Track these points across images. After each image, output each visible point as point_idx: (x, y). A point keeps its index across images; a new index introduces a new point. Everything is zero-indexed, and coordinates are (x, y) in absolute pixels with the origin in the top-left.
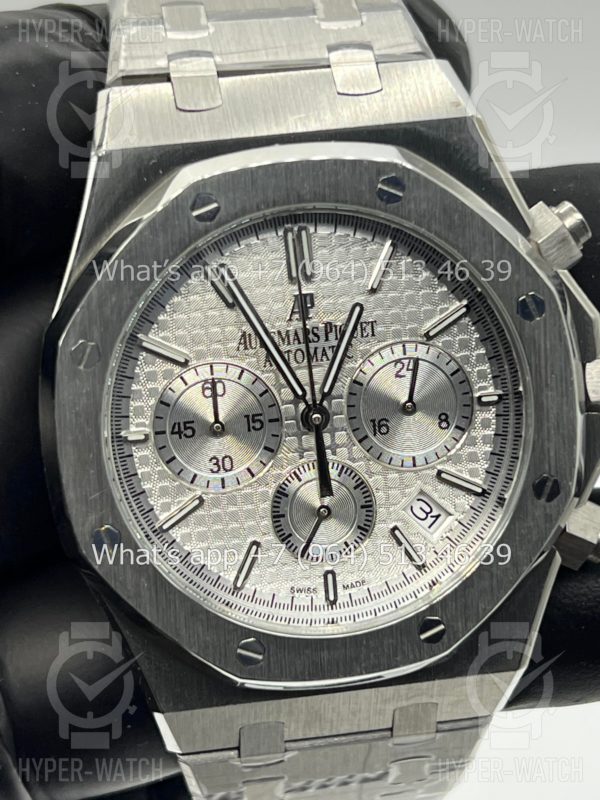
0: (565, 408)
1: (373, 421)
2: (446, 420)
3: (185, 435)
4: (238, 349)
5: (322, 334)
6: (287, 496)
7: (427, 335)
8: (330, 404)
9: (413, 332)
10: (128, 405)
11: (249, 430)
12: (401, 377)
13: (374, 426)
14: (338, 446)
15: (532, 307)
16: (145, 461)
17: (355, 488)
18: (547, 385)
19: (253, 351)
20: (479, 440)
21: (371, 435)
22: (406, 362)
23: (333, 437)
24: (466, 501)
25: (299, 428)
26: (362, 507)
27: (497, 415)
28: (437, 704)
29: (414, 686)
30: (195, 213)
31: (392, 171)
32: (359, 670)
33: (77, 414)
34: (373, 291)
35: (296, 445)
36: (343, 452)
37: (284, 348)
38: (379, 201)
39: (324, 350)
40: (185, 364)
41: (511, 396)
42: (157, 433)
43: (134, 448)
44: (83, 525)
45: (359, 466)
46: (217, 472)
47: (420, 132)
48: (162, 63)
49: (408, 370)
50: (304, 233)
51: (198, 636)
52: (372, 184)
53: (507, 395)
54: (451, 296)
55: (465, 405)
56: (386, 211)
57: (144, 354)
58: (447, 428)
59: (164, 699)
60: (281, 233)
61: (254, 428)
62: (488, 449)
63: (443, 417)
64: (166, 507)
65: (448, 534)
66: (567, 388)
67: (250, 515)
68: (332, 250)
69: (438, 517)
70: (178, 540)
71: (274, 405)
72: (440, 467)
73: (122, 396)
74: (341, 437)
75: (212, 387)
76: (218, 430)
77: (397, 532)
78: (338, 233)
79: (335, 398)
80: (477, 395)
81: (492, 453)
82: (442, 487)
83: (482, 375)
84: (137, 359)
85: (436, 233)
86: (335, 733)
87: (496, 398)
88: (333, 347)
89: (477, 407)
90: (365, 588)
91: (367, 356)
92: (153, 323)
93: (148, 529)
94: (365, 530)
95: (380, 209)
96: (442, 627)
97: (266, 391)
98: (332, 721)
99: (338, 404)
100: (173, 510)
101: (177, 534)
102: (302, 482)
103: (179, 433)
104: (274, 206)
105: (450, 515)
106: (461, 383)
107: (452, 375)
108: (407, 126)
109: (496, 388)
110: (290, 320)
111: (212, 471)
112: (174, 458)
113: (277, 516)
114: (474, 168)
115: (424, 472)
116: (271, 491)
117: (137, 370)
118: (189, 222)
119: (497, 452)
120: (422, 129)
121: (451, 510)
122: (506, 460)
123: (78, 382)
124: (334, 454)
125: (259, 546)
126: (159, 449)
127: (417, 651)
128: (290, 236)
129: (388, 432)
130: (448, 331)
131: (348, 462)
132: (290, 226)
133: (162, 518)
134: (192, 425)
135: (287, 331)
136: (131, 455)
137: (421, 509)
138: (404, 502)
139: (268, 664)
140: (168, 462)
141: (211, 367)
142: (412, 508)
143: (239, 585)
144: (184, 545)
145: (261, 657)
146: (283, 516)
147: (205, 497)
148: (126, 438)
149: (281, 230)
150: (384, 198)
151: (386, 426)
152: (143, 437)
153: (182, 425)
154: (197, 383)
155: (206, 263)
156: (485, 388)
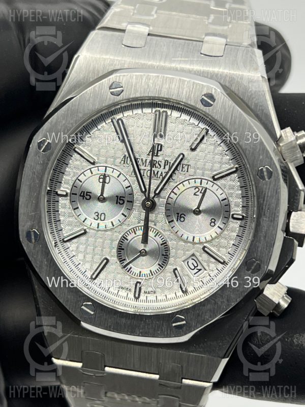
0: (271, 228)
1: (178, 214)
2: (214, 222)
3: (86, 199)
4: (120, 163)
5: (162, 165)
6: (127, 240)
7: (213, 177)
8: (158, 200)
9: (207, 175)
10: (62, 177)
11: (117, 203)
12: (196, 195)
13: (178, 217)
14: (158, 222)
15: (265, 173)
16: (64, 205)
17: (161, 245)
18: (264, 214)
19: (128, 165)
20: (229, 237)
21: (175, 220)
22: (201, 189)
23: (156, 217)
24: (215, 265)
25: (140, 208)
26: (163, 255)
30: (111, 90)
33: (34, 173)
34: (192, 150)
35: (137, 216)
36: (160, 225)
37: (142, 167)
38: (201, 104)
39: (162, 173)
40: (93, 163)
41: (249, 218)
42: (72, 194)
43: (60, 198)
44: (24, 226)
45: (166, 234)
46: (97, 220)
48: (124, 25)
49: (201, 193)
50: (164, 115)
51: (65, 294)
53: (247, 217)
54: (230, 161)
55: (225, 217)
57: (76, 154)
58: (214, 226)
60: (153, 112)
61: (119, 203)
62: (232, 242)
64: (68, 230)
67: (107, 244)
68: (177, 125)
69: (200, 270)
70: (70, 248)
71: (132, 194)
72: (205, 245)
73: (60, 172)
74: (161, 218)
75: (104, 178)
76: (102, 199)
77: (176, 271)
78: (182, 118)
79: (162, 198)
80: (232, 213)
81: (233, 245)
82: (205, 256)
83: (237, 205)
84: (72, 156)
87: (241, 217)
88: (166, 172)
89: (231, 219)
90: (155, 295)
91: (182, 181)
93: (57, 239)
94: (162, 266)
96: (184, 322)
97: (129, 186)
99: (161, 202)
101: (70, 245)
102: (136, 235)
103: (83, 196)
106: (225, 205)
107: (222, 200)
108: (228, 74)
109: (243, 212)
111: (95, 219)
112: (78, 208)
113: (120, 249)
115: (197, 245)
116: (120, 236)
117: (70, 162)
119: (236, 245)
121: (207, 268)
122: (239, 249)
123: (37, 157)
124: (155, 225)
125: (108, 261)
126: (72, 202)
127: (169, 330)
128: (158, 113)
129: (184, 221)
130: (225, 178)
131: (161, 231)
132: (159, 109)
133: (65, 235)
134: (90, 194)
135: (146, 160)
136: (58, 201)
137: (193, 264)
138: (184, 258)
139: (95, 318)
140: (75, 209)
141: (106, 168)
142: (188, 262)
143: (94, 277)
144: (72, 251)
145: (92, 313)
146: (123, 249)
147: (87, 230)
148: (57, 192)
149: (154, 110)
150: (204, 103)
151: (184, 218)
152: (65, 194)
153: (85, 193)
154: (97, 174)
155: (114, 118)
156: (237, 211)
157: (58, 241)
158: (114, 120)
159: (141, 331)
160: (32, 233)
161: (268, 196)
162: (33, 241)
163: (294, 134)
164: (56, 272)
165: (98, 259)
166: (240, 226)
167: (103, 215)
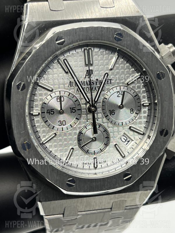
0: (170, 108)
1: (110, 110)
2: (132, 111)
3: (52, 114)
6: (82, 134)
7: (127, 84)
8: (97, 105)
9: (123, 83)
10: (33, 103)
11: (71, 112)
12: (119, 97)
13: (110, 112)
14: (99, 118)
15: (161, 75)
16: (38, 121)
17: (104, 132)
18: (165, 100)
20: (143, 118)
21: (109, 115)
22: (121, 92)
23: (97, 115)
24: (138, 137)
25: (87, 112)
26: (106, 138)
27: (148, 110)
28: (126, 200)
29: (120, 194)
30: (57, 42)
31: (119, 31)
32: (104, 189)
33: (18, 106)
34: (111, 69)
35: (86, 118)
36: (100, 120)
37: (83, 87)
38: (115, 41)
39: (95, 88)
40: (52, 91)
41: (153, 104)
42: (42, 113)
43: (35, 117)
44: (19, 141)
45: (105, 125)
46: (61, 126)
47: (127, 20)
49: (121, 95)
50: (90, 50)
52: (113, 35)
53: (151, 103)
54: (135, 72)
55: (138, 106)
56: (117, 44)
57: (39, 87)
58: (133, 113)
59: (42, 198)
60: (83, 50)
61: (73, 112)
62: (145, 120)
63: (132, 110)
64: (44, 136)
65: (132, 147)
66: (171, 101)
67: (71, 139)
68: (99, 56)
69: (129, 141)
70: (48, 147)
71: (79, 105)
72: (130, 126)
73: (32, 101)
74: (100, 115)
75: (60, 98)
76: (61, 112)
77: (116, 146)
78: (101, 51)
79: (98, 103)
80: (142, 103)
81: (146, 122)
82: (131, 133)
83: (144, 97)
84: (36, 89)
85: (132, 52)
86: (94, 209)
87: (148, 104)
88: (98, 87)
89: (142, 107)
91: (109, 90)
94: (106, 145)
95: (115, 43)
96: (131, 176)
97: (77, 100)
98: (93, 206)
99: (99, 105)
100: (46, 137)
101: (47, 145)
102: (87, 129)
103: (49, 113)
104: (82, 41)
105: (133, 141)
106: (137, 99)
107: (135, 97)
109: (148, 101)
110: (85, 78)
111: (59, 125)
112: (47, 121)
113: (79, 140)
115: (125, 127)
116: (78, 132)
117: (36, 92)
118: (55, 45)
119: (148, 121)
120: (127, 19)
121: (133, 139)
122: (151, 124)
123: (18, 95)
125: (73, 149)
126: (43, 118)
127: (123, 183)
128: (86, 51)
129: (114, 114)
130: (134, 83)
131: (102, 123)
133: (43, 140)
134: (53, 110)
136: (34, 120)
137: (124, 139)
138: (118, 136)
139: (76, 187)
140: (45, 122)
141: (60, 92)
142: (121, 138)
145: (74, 184)
146: (81, 140)
147: (57, 133)
148: (32, 114)
150: (117, 39)
151: (114, 112)
152: (38, 114)
153: (50, 110)
154: (55, 97)
155: (59, 59)
156: (145, 101)
159: (106, 187)
160: (26, 144)
161: (165, 89)
162: (27, 149)
163: (166, 46)
165: (67, 150)
167: (64, 122)
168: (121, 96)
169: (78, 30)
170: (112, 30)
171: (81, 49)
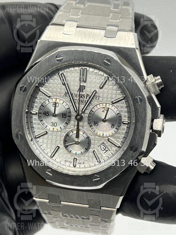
1: (95, 122)
2: (113, 126)
3: (47, 115)
4: (64, 96)
5: (85, 97)
6: (69, 136)
7: (112, 102)
9: (109, 101)
10: (34, 104)
11: (63, 117)
12: (104, 112)
15: (139, 100)
16: (35, 119)
17: (86, 138)
18: (139, 121)
19: (67, 97)
20: (121, 133)
21: (93, 125)
22: (106, 108)
23: (83, 124)
24: (114, 148)
25: (74, 119)
26: (87, 144)
28: (100, 201)
30: (57, 59)
31: (108, 57)
33: (18, 103)
34: (100, 88)
35: (74, 124)
37: (75, 98)
38: (104, 64)
39: (85, 101)
40: (49, 97)
42: (39, 113)
43: (33, 115)
44: (15, 131)
45: (89, 133)
48: (64, 22)
49: (106, 110)
50: (86, 70)
52: (103, 60)
53: (131, 123)
54: (121, 94)
55: (119, 123)
56: (105, 67)
57: (40, 92)
58: (113, 128)
60: (80, 69)
64: (38, 132)
65: (108, 156)
66: (144, 123)
67: (59, 139)
68: (92, 75)
71: (70, 112)
72: (109, 138)
73: (32, 102)
74: (86, 124)
75: (55, 104)
76: (54, 115)
77: (94, 152)
78: (95, 71)
79: (86, 114)
80: (122, 121)
81: (124, 137)
82: (109, 143)
83: (125, 116)
84: (38, 93)
87: (127, 123)
90: (84, 165)
91: (96, 105)
92: (44, 85)
93: (32, 137)
94: (87, 149)
96: (99, 179)
97: (69, 108)
99: (85, 116)
100: (40, 133)
101: (39, 140)
102: (73, 134)
103: (45, 114)
106: (119, 117)
107: (117, 114)
108: (118, 48)
109: (128, 120)
110: (78, 91)
111: (51, 126)
112: (42, 120)
113: (65, 141)
114: (134, 62)
115: (105, 138)
116: (65, 134)
117: (38, 96)
118: (55, 61)
120: (122, 49)
121: (110, 149)
123: (20, 95)
124: (83, 128)
125: (59, 147)
126: (39, 117)
127: (91, 183)
128: (82, 70)
129: (98, 126)
130: (118, 103)
131: (86, 131)
132: (83, 67)
133: (36, 135)
134: (49, 113)
135: (77, 94)
136: (32, 117)
137: (103, 148)
138: (98, 145)
139: (53, 177)
140: (41, 121)
141: (56, 99)
142: (101, 147)
143: (52, 156)
144: (41, 143)
145: (51, 175)
146: (67, 141)
147: (48, 132)
148: (31, 112)
149: (80, 68)
150: (105, 64)
151: (98, 124)
152: (35, 113)
153: (46, 112)
154: (52, 102)
155: (59, 73)
156: (125, 120)
157: (33, 138)
158: (59, 74)
159: (77, 183)
160: (19, 135)
161: (140, 112)
162: (20, 138)
163: (154, 78)
164: (32, 154)
165: (54, 147)
166: (127, 127)
167: (56, 124)
168: (106, 112)
169: (75, 51)
170: (102, 56)
171: (78, 68)
